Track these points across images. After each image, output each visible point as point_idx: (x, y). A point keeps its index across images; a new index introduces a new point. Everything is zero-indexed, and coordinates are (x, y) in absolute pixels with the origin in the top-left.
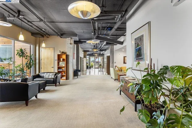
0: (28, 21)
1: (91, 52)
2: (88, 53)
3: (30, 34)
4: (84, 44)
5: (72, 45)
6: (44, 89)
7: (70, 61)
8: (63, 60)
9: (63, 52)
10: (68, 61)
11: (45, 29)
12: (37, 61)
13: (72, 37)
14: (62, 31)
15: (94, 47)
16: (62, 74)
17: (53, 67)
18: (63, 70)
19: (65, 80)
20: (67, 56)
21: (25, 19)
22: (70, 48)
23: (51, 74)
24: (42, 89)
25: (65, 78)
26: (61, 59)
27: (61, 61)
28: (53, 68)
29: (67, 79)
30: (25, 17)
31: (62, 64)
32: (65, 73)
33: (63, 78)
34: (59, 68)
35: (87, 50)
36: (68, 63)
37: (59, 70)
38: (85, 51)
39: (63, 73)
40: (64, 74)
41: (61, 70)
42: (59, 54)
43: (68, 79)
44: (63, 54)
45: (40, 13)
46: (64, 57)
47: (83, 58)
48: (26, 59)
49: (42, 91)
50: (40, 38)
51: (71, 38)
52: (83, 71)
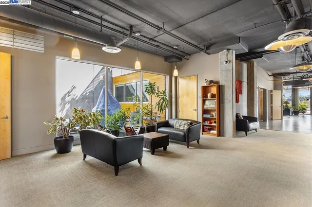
0: (150, 39)
1: (295, 75)
2: (287, 78)
3: (163, 60)
4: (268, 59)
5: (231, 63)
6: (165, 149)
7: (226, 97)
8: (213, 96)
9: (211, 82)
10: (223, 99)
11: (177, 46)
12: (174, 100)
13: (229, 47)
14: (205, 40)
15: (303, 60)
16: (211, 123)
17: (196, 110)
18: (213, 116)
19: (216, 137)
20: (220, 89)
21: (145, 37)
22: (226, 70)
23: (184, 122)
24: (162, 148)
25: (215, 132)
26: (209, 95)
27: (209, 98)
28: (196, 112)
29: (220, 133)
30: (142, 34)
31: (211, 104)
32: (215, 122)
33: (212, 132)
34: (205, 112)
35: (283, 71)
36: (223, 103)
37: (206, 116)
38: (276, 76)
39: (213, 121)
40: (213, 124)
41: (208, 116)
42: (205, 85)
43: (223, 136)
44: (212, 84)
45: (153, 15)
46: (214, 90)
47: (271, 91)
48: (158, 96)
49: (160, 151)
50: (177, 63)
51: (228, 50)
52: (271, 119)
